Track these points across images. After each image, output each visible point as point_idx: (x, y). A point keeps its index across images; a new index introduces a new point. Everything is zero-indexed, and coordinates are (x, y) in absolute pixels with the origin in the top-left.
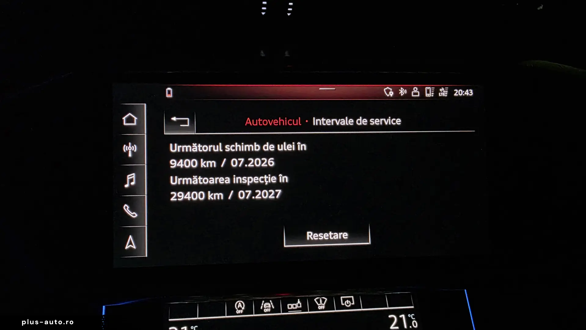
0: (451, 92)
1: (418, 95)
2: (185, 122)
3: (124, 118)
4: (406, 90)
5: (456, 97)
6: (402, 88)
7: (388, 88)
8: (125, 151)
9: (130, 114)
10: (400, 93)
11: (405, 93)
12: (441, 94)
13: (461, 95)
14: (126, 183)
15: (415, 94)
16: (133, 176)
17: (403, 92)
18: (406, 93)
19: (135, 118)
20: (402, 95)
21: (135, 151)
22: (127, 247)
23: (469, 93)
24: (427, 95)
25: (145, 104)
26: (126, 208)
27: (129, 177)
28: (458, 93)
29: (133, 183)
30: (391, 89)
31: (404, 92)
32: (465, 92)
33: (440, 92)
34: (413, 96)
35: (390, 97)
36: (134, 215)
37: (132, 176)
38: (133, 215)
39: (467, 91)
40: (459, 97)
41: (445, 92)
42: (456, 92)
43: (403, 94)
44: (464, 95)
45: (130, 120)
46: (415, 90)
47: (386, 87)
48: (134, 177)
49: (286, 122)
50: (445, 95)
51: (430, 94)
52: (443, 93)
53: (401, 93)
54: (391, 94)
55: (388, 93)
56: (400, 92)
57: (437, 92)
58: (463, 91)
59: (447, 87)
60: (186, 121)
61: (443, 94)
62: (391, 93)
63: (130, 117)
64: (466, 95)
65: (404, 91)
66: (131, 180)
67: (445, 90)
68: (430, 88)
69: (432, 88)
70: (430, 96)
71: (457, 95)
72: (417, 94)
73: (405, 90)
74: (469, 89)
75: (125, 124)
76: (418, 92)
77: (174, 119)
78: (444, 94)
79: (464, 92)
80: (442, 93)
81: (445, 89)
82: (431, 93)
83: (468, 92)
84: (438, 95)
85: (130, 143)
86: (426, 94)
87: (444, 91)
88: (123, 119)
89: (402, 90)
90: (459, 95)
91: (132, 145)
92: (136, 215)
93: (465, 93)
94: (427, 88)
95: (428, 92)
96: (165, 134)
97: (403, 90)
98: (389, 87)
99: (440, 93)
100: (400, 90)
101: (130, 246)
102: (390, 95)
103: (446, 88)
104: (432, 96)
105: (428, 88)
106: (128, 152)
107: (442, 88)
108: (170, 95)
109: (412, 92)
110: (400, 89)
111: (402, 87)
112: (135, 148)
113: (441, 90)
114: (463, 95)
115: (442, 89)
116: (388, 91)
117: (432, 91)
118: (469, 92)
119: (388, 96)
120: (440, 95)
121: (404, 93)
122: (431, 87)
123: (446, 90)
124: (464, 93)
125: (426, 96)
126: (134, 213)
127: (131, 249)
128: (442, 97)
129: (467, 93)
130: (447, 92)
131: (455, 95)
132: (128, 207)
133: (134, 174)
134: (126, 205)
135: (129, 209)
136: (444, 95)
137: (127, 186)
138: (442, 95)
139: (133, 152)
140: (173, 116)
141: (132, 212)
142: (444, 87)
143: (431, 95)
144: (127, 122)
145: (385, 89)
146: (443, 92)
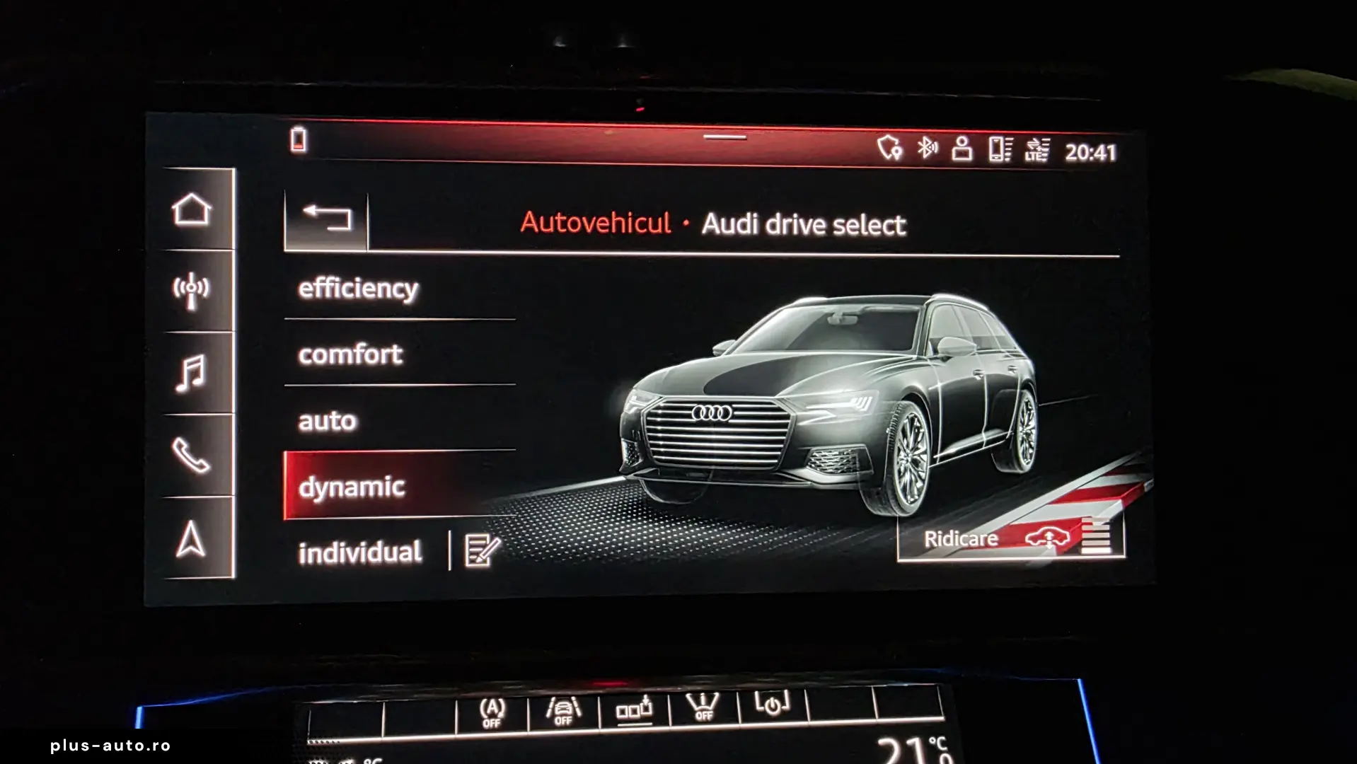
0: (1058, 152)
1: (970, 158)
2: (341, 220)
3: (177, 207)
4: (936, 143)
5: (1072, 165)
6: (925, 138)
7: (888, 136)
8: (177, 294)
9: (191, 196)
10: (920, 151)
11: (933, 152)
12: (1030, 156)
13: (1083, 159)
14: (180, 381)
15: (960, 154)
16: (198, 361)
17: (928, 147)
18: (936, 151)
19: (207, 207)
20: (925, 156)
21: (205, 295)
22: (180, 553)
23: (1105, 153)
24: (993, 158)
25: (234, 170)
26: (180, 446)
27: (189, 364)
28: (1076, 155)
29: (198, 382)
30: (897, 141)
31: (931, 149)
32: (1095, 151)
33: (1029, 150)
34: (954, 158)
35: (892, 162)
36: (201, 467)
37: (195, 363)
38: (199, 466)
39: (1102, 147)
40: (1078, 164)
41: (1041, 151)
42: (1070, 150)
43: (929, 154)
44: (1091, 158)
45: (192, 211)
46: (962, 143)
47: (883, 134)
48: (202, 365)
49: (630, 225)
50: (1043, 157)
51: (1002, 155)
52: (1037, 153)
53: (922, 152)
54: (897, 153)
55: (888, 152)
56: (921, 147)
57: (1019, 149)
58: (1090, 148)
59: (1047, 136)
60: (344, 216)
61: (1035, 155)
62: (897, 151)
63: (192, 203)
64: (1097, 160)
65: (931, 145)
66: (194, 374)
67: (1041, 145)
68: (1001, 138)
69: (1007, 139)
70: (1002, 160)
71: (1075, 158)
72: (965, 154)
73: (933, 143)
74: (1107, 143)
75: (178, 221)
76: (970, 150)
77: (312, 210)
78: (1037, 156)
79: (1092, 150)
80: (1032, 153)
81: (1042, 142)
82: (1005, 151)
83: (1102, 152)
84: (1023, 156)
85: (191, 275)
86: (991, 155)
87: (1039, 148)
88: (173, 207)
89: (927, 143)
90: (1078, 159)
91: (198, 278)
92: (207, 467)
93: (1096, 155)
94: (993, 140)
95: (996, 150)
96: (286, 250)
97: (930, 142)
98: (893, 134)
99: (1027, 154)
100: (920, 143)
101: (191, 548)
102: (893, 157)
103: (1043, 140)
104: (1007, 160)
105: (996, 139)
106: (185, 298)
107: (1034, 139)
108: (300, 146)
109: (954, 150)
110: (922, 141)
111: (927, 134)
112: (205, 287)
113: (1030, 145)
114: (1089, 158)
115: (1033, 143)
116: (888, 146)
117: (1006, 147)
118: (1108, 152)
119: (888, 157)
120: (1027, 159)
121: (930, 152)
122: (1005, 135)
123: (1043, 144)
124: (1092, 154)
125: (991, 159)
126: (202, 461)
127: (191, 557)
128: (1035, 165)
129: (1100, 154)
130: (1047, 150)
131: (1069, 158)
132: (185, 445)
133: (201, 357)
134: (179, 440)
135: (187, 450)
136: (1038, 159)
137: (182, 388)
138: (1033, 158)
139: (199, 297)
140: (308, 203)
141: (197, 457)
142: (1039, 137)
143: (1005, 157)
144: (184, 216)
145: (879, 141)
146: (1035, 150)
